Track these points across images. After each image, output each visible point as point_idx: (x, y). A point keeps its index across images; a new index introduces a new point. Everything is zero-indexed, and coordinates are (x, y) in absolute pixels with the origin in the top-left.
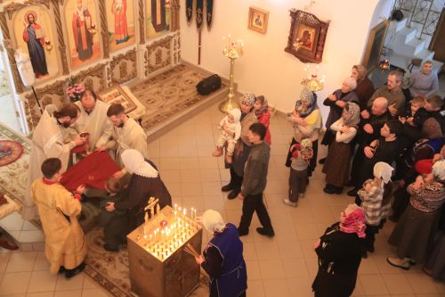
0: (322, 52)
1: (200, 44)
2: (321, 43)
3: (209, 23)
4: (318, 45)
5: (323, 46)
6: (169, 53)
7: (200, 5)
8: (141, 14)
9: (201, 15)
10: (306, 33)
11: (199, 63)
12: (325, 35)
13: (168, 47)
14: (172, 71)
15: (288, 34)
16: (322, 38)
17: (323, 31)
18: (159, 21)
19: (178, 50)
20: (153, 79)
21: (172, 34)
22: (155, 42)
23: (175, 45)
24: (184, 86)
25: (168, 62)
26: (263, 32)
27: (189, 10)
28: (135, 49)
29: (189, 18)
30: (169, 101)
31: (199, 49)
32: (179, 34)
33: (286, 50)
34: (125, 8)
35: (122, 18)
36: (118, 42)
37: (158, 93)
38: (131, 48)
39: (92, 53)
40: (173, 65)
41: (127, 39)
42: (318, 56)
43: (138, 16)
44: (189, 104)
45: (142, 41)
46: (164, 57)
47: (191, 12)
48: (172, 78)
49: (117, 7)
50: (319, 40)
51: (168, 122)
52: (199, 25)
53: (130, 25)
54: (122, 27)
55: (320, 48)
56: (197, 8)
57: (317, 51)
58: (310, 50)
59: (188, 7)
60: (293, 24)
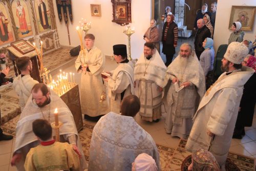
0: (131, 17)
1: (68, 33)
2: (129, 12)
3: (72, 20)
4: (128, 13)
5: (131, 13)
6: (53, 42)
7: (65, 11)
8: (34, 18)
9: (67, 17)
10: (121, 10)
11: (70, 44)
13: (52, 38)
14: (56, 51)
15: (112, 13)
16: (129, 10)
17: (129, 5)
18: (45, 24)
19: (58, 40)
20: (46, 55)
21: (53, 31)
22: (44, 34)
23: (56, 37)
24: (63, 55)
25: (53, 47)
26: (99, 16)
28: (33, 38)
29: (61, 20)
30: (55, 61)
31: (69, 36)
32: (57, 31)
33: (113, 21)
34: (24, 15)
35: (23, 20)
36: (23, 34)
37: (49, 59)
38: (31, 37)
39: (8, 38)
40: (56, 48)
41: (28, 32)
42: (129, 19)
43: (33, 19)
44: (67, 60)
45: (37, 33)
46: (51, 44)
47: (61, 16)
48: (57, 53)
49: (20, 13)
51: (56, 68)
52: (66, 22)
53: (28, 25)
54: (24, 25)
55: (129, 15)
56: (64, 13)
57: (128, 17)
58: (125, 17)
59: (59, 14)
60: (114, 6)
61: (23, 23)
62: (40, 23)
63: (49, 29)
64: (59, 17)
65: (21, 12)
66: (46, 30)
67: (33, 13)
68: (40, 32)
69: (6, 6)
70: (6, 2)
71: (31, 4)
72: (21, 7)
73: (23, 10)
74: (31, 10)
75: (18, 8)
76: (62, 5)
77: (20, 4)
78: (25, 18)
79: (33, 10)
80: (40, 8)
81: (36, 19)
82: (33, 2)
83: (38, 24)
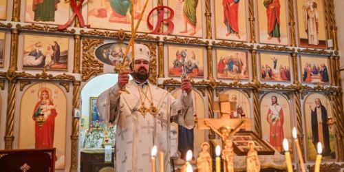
61: (277, 135)
62: (311, 141)
63: (330, 157)
65: (276, 115)
68: (310, 159)
69: (251, 99)
70: (252, 94)
71: (298, 104)
72: (279, 108)
73: (281, 113)
74: (296, 114)
75: (272, 108)
77: (276, 102)
78: (281, 127)
79: (300, 116)
80: (314, 114)
81: (304, 133)
82: (302, 101)
83: (307, 143)
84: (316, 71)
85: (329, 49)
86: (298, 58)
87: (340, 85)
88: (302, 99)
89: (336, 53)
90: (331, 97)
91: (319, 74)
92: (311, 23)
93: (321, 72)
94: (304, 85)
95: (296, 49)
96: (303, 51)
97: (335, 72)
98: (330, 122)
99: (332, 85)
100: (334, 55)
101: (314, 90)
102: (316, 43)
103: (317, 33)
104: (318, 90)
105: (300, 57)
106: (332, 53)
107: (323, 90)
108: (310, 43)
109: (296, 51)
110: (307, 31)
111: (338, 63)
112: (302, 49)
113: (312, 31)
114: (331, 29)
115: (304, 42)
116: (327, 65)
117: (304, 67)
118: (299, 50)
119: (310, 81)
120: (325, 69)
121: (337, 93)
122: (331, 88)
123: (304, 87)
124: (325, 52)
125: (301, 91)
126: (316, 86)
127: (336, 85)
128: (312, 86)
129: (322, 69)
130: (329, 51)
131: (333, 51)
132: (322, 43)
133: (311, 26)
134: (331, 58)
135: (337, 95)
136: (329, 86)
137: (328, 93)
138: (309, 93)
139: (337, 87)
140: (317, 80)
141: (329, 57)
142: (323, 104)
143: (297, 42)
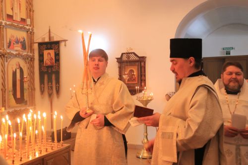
0: (145, 80)
2: (143, 74)
3: (58, 92)
4: (141, 76)
5: (145, 76)
7: (50, 80)
8: (4, 85)
9: (52, 88)
10: (131, 72)
11: (52, 128)
12: (145, 67)
17: (142, 64)
27: (42, 86)
29: (42, 92)
31: (52, 116)
42: (143, 84)
47: (44, 87)
50: (141, 72)
52: (50, 95)
55: (143, 77)
56: (48, 83)
57: (141, 80)
58: (137, 82)
59: (41, 84)
60: (120, 68)
62: (11, 93)
63: (23, 104)
64: (41, 89)
66: (18, 105)
67: (4, 79)
68: (9, 107)
71: (3, 66)
76: (47, 72)
81: (6, 88)
82: (6, 64)
83: (8, 95)
84: (17, 42)
85: (27, 25)
86: (5, 29)
87: (34, 53)
88: (7, 62)
89: (32, 30)
90: (27, 61)
91: (20, 44)
92: (16, 3)
93: (21, 42)
94: (8, 51)
95: (4, 22)
96: (9, 25)
97: (31, 44)
98: (25, 80)
99: (28, 52)
100: (31, 31)
101: (16, 56)
102: (19, 19)
103: (20, 12)
104: (18, 55)
105: (6, 28)
106: (29, 29)
107: (22, 56)
108: (14, 19)
109: (3, 24)
110: (12, 9)
111: (33, 37)
112: (8, 23)
113: (16, 10)
114: (30, 11)
115: (10, 17)
116: (25, 37)
117: (9, 37)
118: (6, 24)
119: (13, 48)
120: (24, 40)
121: (31, 59)
122: (27, 55)
123: (8, 53)
124: (25, 28)
125: (6, 56)
126: (17, 53)
127: (31, 53)
128: (15, 53)
129: (22, 40)
130: (28, 27)
131: (30, 28)
132: (23, 20)
133: (16, 6)
134: (29, 32)
135: (31, 60)
136: (26, 54)
137: (25, 58)
138: (12, 57)
139: (31, 54)
140: (18, 48)
141: (27, 32)
142: (21, 66)
143: (5, 17)
